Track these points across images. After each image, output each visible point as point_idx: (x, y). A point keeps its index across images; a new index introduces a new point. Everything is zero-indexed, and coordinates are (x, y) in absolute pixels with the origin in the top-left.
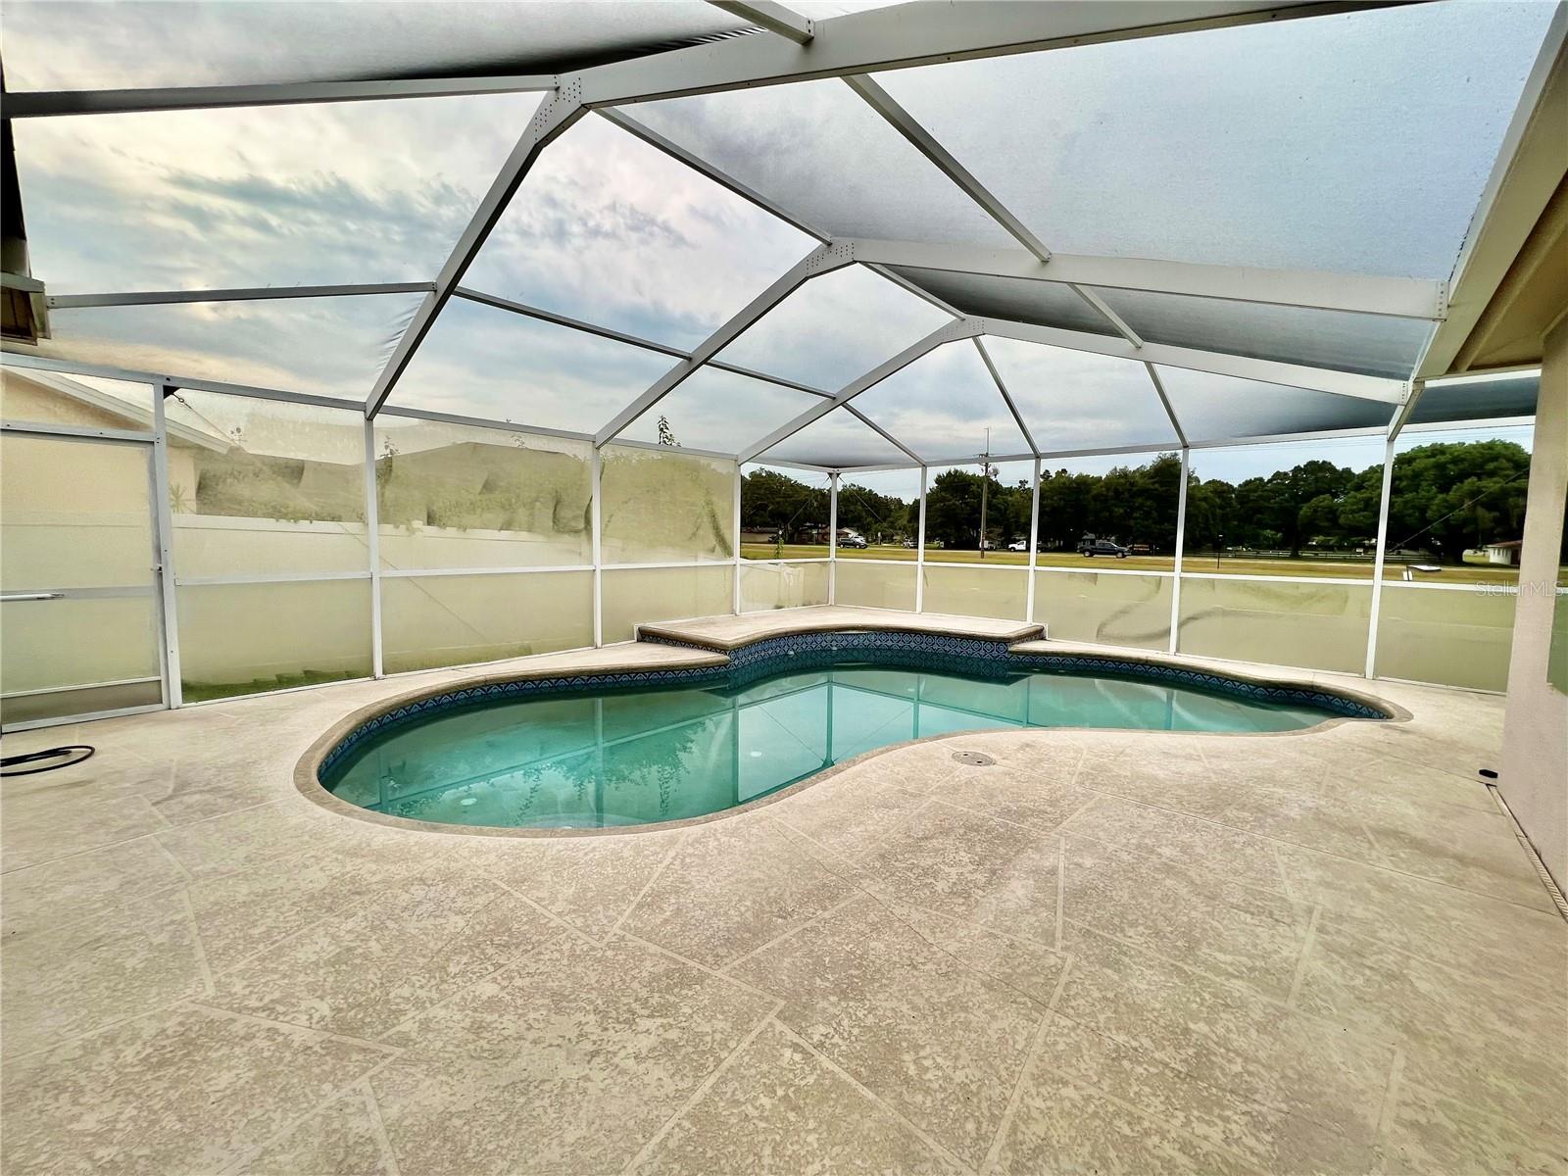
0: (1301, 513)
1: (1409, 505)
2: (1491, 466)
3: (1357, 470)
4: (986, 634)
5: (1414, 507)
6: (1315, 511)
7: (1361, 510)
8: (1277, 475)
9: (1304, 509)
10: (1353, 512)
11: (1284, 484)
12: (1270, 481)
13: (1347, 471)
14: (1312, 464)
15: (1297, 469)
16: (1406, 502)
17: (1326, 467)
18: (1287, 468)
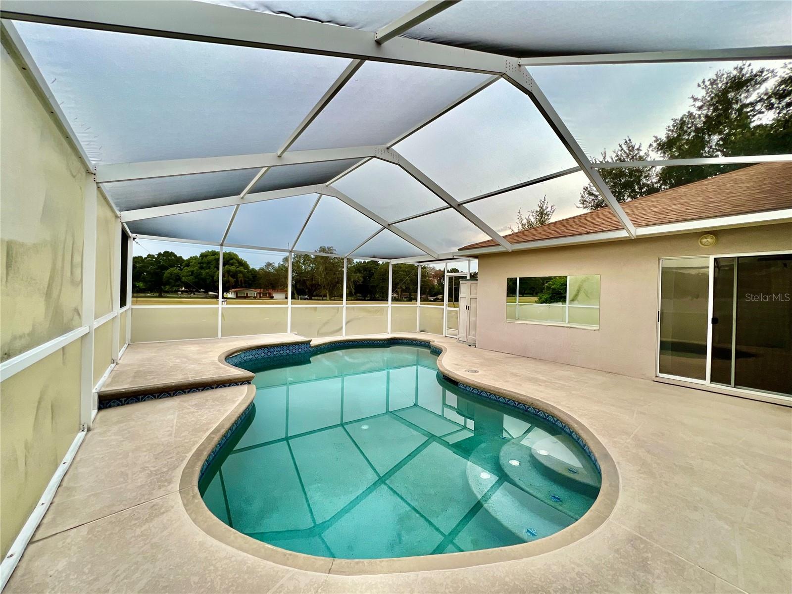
0: (165, 275)
1: (208, 275)
2: (231, 261)
3: (185, 258)
4: (284, 342)
5: (209, 275)
6: (171, 275)
7: (190, 275)
8: (149, 256)
9: (166, 273)
10: (187, 276)
11: (153, 260)
12: (146, 258)
13: (181, 257)
14: (166, 253)
15: (160, 254)
16: (206, 273)
17: (172, 254)
18: (155, 253)
